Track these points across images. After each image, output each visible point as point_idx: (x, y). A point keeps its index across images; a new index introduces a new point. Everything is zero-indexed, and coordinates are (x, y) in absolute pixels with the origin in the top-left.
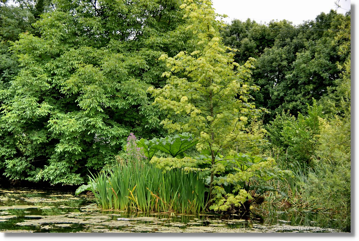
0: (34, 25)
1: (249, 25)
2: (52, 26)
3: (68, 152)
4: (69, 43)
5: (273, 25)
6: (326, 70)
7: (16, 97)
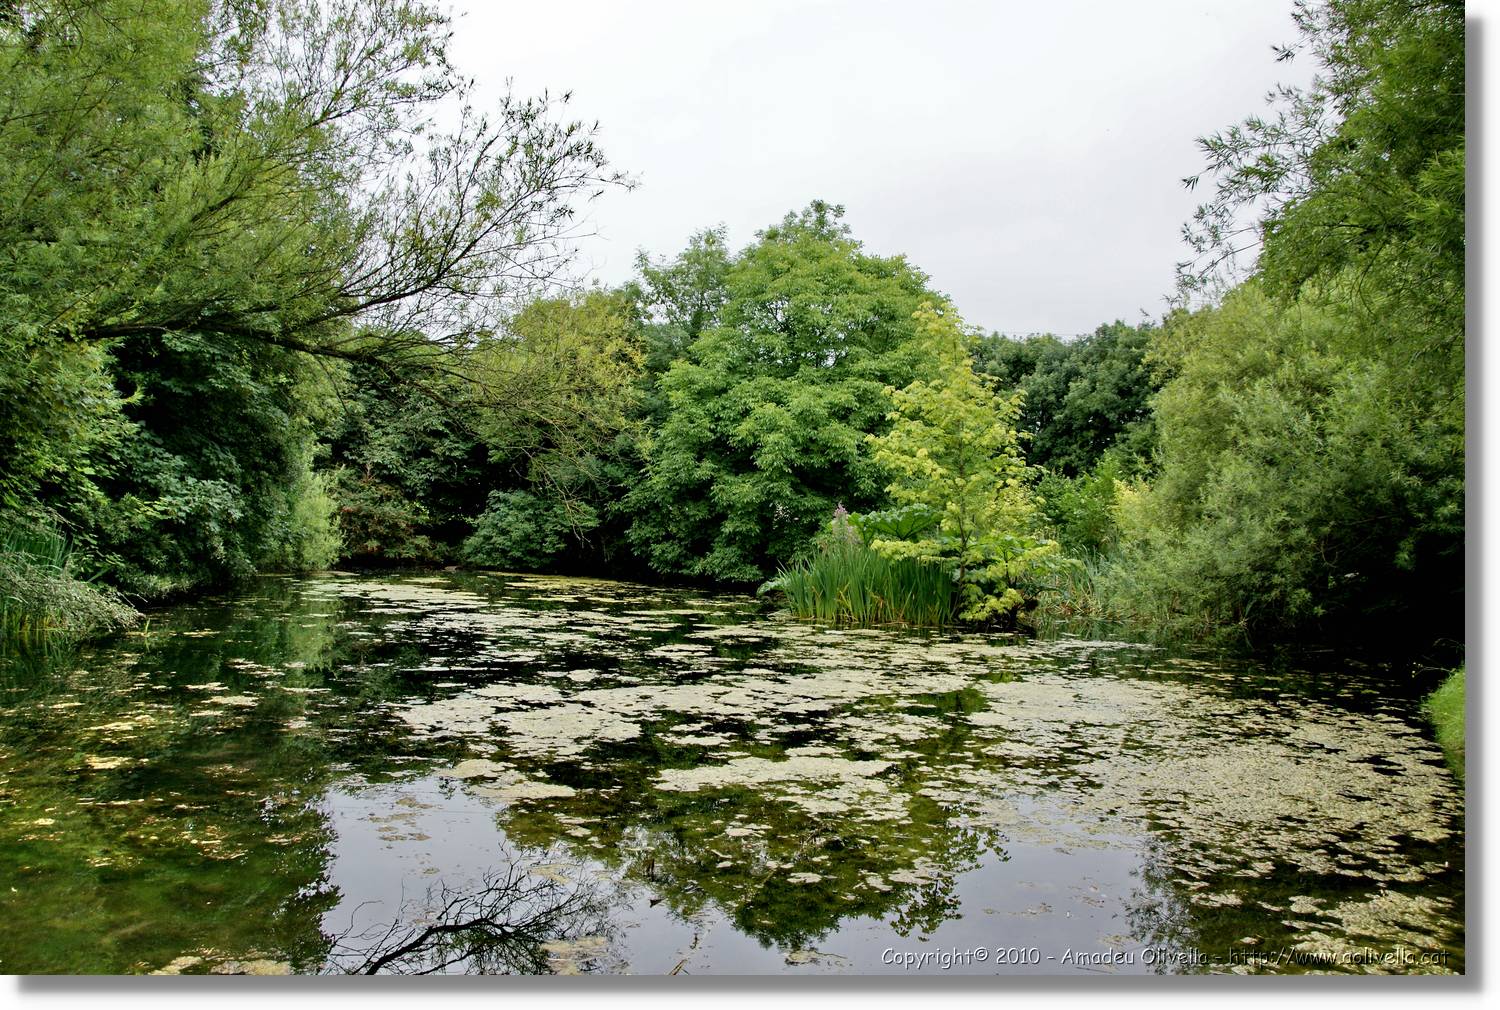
0: (691, 348)
1: (997, 340)
2: (717, 348)
3: (740, 533)
4: (740, 373)
5: (1032, 342)
6: (1113, 409)
7: (665, 453)
